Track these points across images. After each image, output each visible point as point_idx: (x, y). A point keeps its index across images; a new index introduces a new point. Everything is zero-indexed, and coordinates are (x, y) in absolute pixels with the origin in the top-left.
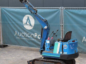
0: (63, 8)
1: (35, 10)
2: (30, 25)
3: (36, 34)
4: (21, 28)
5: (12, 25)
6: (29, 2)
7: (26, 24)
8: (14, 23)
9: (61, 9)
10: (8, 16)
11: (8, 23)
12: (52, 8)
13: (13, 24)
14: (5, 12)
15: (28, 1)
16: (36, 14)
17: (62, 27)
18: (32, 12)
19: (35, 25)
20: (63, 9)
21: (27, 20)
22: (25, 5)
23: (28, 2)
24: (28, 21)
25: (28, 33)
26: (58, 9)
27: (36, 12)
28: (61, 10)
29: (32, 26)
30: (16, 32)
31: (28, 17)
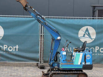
17: (41, 37)
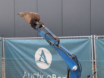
0: (96, 37)
1: (55, 39)
2: (46, 62)
3: (55, 75)
4: (32, 66)
5: (19, 63)
6: (46, 28)
7: (40, 61)
8: (22, 59)
9: (92, 38)
10: (15, 51)
11: (15, 60)
12: (77, 37)
13: (20, 60)
14: (10, 45)
15: (44, 26)
16: (57, 45)
18: (51, 44)
19: (52, 62)
20: (94, 38)
21: (41, 55)
22: (40, 32)
23: (44, 28)
24: (43, 56)
25: (42, 74)
26: (88, 38)
27: (57, 43)
28: (92, 40)
29: (48, 64)
30: (25, 72)
31: (42, 51)
